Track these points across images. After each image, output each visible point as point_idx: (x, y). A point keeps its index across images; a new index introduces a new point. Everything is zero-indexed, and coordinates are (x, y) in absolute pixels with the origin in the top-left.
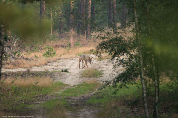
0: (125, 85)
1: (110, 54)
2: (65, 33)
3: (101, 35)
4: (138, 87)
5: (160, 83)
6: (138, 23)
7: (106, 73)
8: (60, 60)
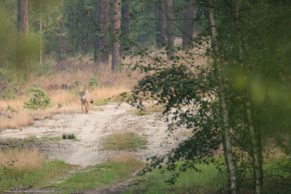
0: (192, 166)
1: (160, 102)
2: (69, 59)
3: (142, 64)
4: (220, 169)
5: (265, 159)
6: (217, 37)
7: (154, 140)
8: (58, 116)
